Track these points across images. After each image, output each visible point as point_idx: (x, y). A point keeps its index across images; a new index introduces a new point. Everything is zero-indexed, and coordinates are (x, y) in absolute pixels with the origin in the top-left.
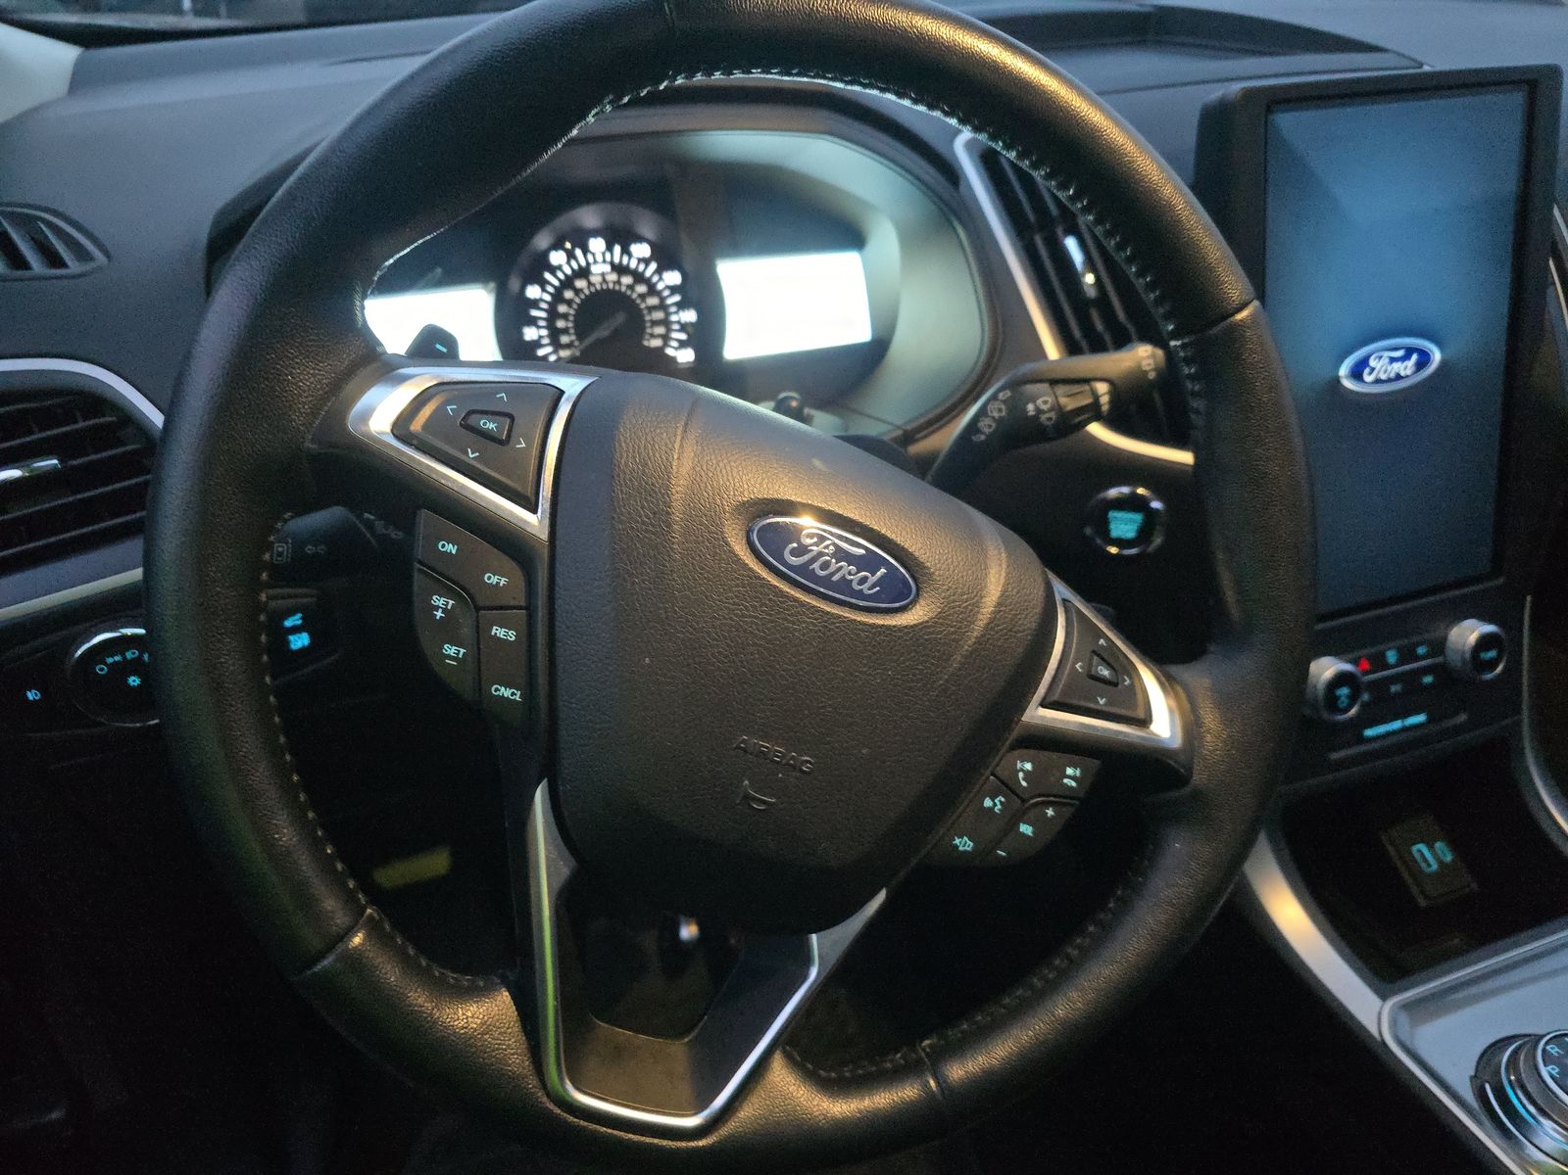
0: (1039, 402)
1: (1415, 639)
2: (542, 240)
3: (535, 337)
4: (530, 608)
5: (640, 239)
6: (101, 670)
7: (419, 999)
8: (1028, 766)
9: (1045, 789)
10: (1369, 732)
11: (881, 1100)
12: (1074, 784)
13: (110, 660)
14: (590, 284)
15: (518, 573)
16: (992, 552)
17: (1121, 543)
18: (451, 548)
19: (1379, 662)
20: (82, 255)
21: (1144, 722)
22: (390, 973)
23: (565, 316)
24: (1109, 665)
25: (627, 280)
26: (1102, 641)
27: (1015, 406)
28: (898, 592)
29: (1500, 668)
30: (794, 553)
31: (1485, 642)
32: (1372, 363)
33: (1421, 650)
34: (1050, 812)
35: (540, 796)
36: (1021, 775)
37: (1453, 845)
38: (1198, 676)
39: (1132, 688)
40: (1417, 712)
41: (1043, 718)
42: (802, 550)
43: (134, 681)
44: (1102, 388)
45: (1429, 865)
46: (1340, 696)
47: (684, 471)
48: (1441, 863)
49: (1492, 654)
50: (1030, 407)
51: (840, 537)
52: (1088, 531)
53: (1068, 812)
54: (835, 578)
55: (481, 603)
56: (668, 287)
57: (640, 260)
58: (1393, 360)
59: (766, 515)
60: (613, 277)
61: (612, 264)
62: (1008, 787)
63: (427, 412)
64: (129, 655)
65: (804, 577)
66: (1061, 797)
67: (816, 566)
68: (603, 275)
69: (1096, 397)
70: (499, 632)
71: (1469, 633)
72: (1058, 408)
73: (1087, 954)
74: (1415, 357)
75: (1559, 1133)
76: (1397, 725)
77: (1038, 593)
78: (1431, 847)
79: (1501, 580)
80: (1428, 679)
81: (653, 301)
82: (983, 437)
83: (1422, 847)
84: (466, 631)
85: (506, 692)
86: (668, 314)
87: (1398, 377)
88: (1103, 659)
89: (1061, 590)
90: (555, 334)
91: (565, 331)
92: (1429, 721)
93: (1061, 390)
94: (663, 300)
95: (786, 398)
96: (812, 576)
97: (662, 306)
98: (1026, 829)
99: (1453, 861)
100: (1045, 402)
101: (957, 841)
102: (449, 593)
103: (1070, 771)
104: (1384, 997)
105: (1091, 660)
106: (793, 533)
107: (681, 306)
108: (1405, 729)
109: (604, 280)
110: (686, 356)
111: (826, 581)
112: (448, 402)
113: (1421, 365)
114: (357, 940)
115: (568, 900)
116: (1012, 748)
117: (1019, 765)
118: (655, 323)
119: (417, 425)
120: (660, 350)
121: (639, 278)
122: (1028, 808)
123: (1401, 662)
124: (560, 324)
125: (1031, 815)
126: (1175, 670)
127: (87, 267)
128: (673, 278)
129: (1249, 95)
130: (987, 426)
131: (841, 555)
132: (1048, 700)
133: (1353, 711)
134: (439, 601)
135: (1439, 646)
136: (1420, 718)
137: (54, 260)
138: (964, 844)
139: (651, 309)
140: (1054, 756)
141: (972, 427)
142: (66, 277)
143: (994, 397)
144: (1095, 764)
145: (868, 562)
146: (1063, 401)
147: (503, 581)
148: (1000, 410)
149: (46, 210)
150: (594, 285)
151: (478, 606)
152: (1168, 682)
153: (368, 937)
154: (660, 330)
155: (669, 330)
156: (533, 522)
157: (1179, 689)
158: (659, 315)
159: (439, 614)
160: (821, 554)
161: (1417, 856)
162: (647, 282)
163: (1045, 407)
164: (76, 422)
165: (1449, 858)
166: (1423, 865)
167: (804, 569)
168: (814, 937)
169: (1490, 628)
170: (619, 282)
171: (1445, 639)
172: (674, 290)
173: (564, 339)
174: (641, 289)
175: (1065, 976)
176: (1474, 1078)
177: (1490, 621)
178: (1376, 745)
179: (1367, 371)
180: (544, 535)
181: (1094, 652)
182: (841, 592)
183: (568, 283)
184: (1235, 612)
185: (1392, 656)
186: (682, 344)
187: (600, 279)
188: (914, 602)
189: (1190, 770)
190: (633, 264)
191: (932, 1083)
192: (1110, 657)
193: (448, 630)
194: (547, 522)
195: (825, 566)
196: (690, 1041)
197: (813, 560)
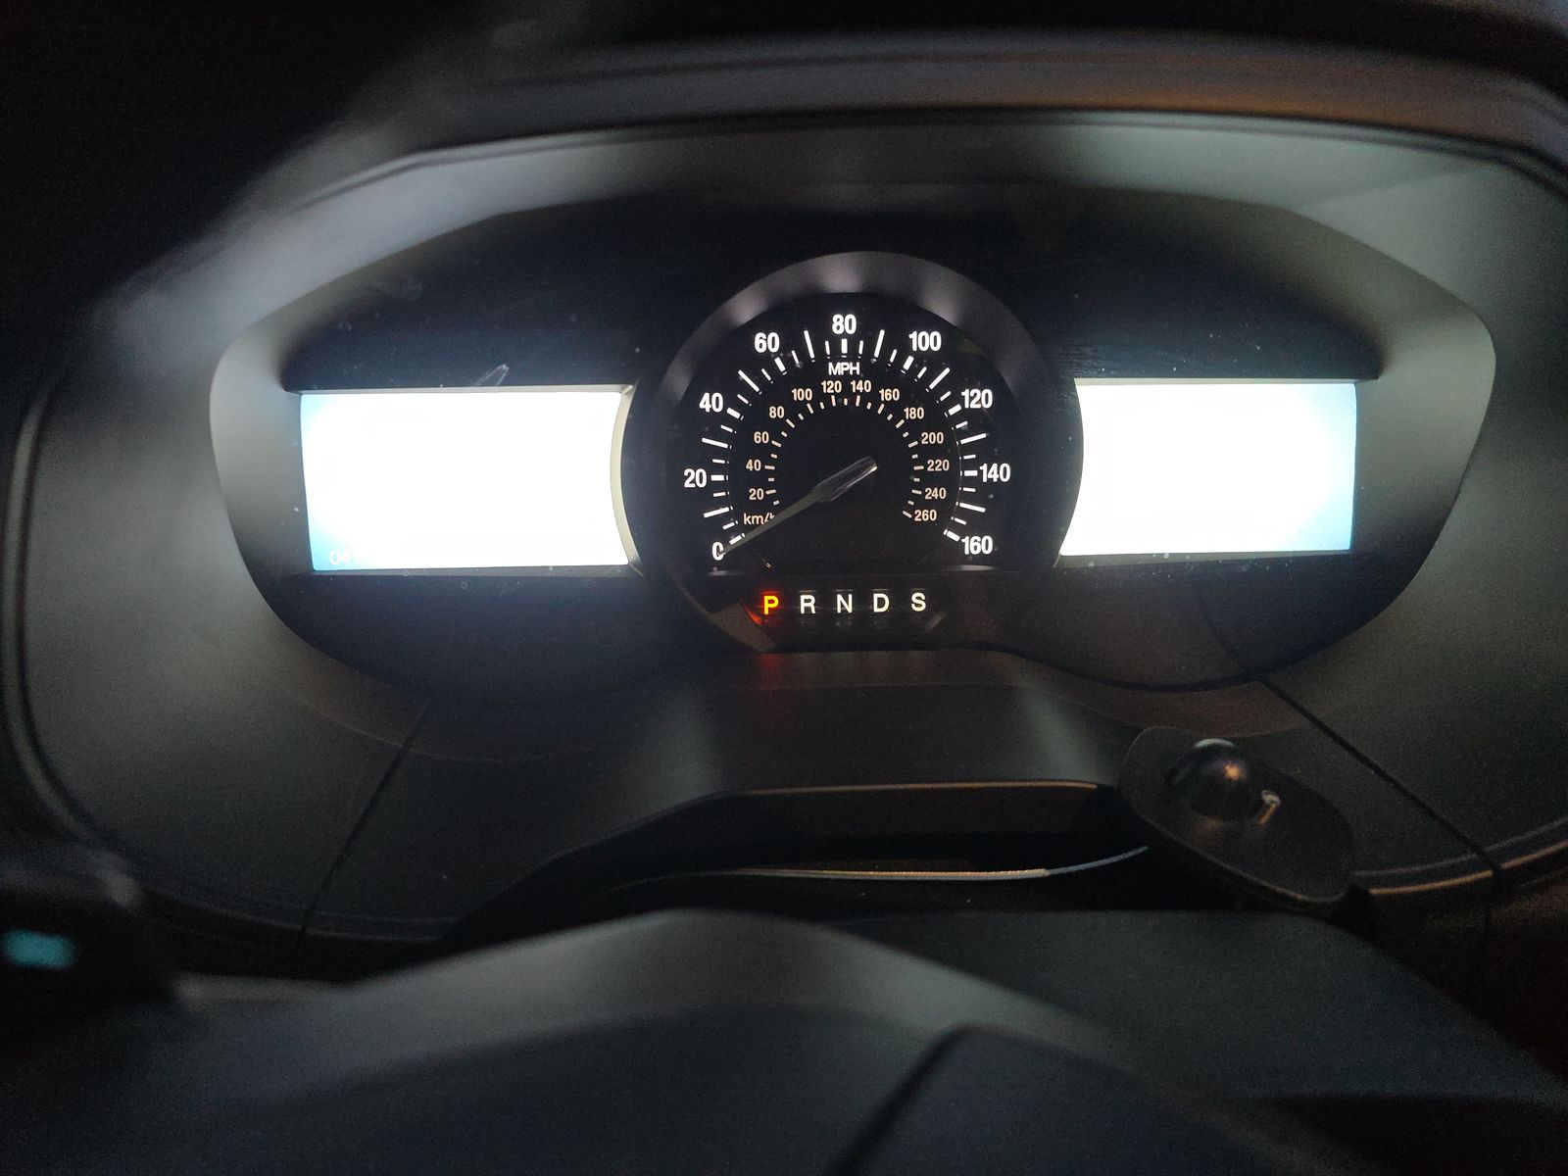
2: (745, 307)
3: (704, 486)
5: (930, 322)
14: (819, 395)
23: (763, 452)
25: (889, 393)
56: (967, 415)
57: (921, 358)
60: (866, 386)
61: (866, 361)
68: (846, 380)
81: (935, 438)
86: (957, 465)
90: (739, 484)
91: (759, 479)
94: (952, 435)
97: (950, 449)
107: (986, 452)
109: (847, 391)
110: (980, 545)
118: (934, 478)
120: (934, 529)
121: (914, 391)
124: (753, 465)
128: (980, 398)
139: (928, 450)
150: (826, 397)
154: (941, 493)
155: (954, 495)
158: (942, 465)
162: (929, 401)
170: (874, 397)
172: (976, 420)
173: (756, 494)
174: (916, 413)
183: (778, 390)
186: (977, 527)
187: (839, 388)
190: (908, 364)
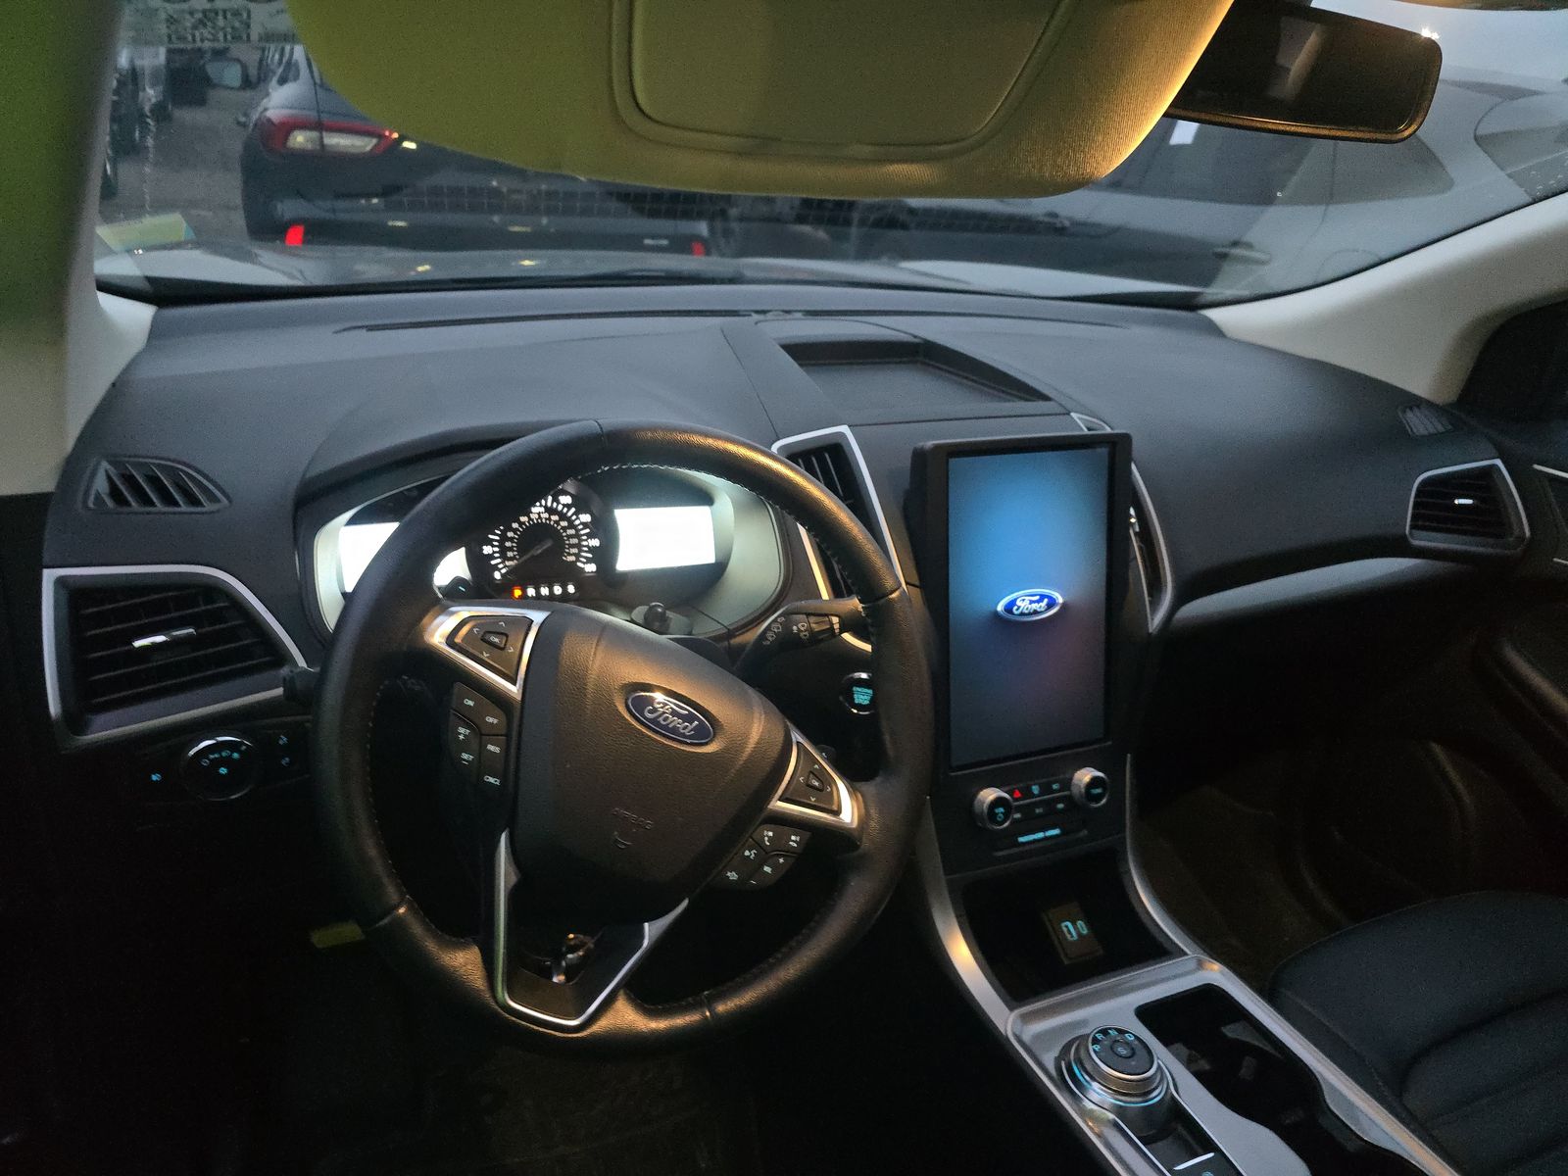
0: (800, 625)
1: (1051, 779)
3: (491, 552)
4: (508, 735)
5: (566, 493)
6: (205, 763)
7: (431, 946)
8: (771, 834)
9: (779, 848)
10: (1022, 839)
11: (680, 1021)
12: (795, 845)
13: (212, 756)
14: (530, 519)
15: (504, 719)
16: (757, 715)
17: (860, 707)
18: (471, 703)
19: (1028, 793)
20: (213, 499)
21: (837, 813)
22: (417, 929)
23: (511, 539)
24: (819, 780)
25: (555, 518)
26: (816, 766)
27: (787, 626)
28: (703, 735)
29: (1104, 801)
30: (650, 712)
31: (1095, 782)
32: (1018, 603)
33: (1055, 786)
34: (781, 860)
35: (503, 837)
36: (766, 838)
37: (1089, 924)
38: (869, 788)
39: (831, 793)
40: (1053, 828)
41: (780, 807)
42: (655, 710)
43: (223, 771)
44: (835, 620)
45: (1072, 937)
46: (997, 814)
47: (595, 667)
48: (1079, 934)
49: (1098, 791)
50: (795, 628)
51: (675, 704)
52: (841, 698)
53: (791, 861)
54: (670, 726)
55: (483, 732)
56: (582, 523)
57: (564, 505)
58: (1031, 602)
59: (636, 691)
60: (546, 515)
61: (546, 507)
62: (758, 845)
63: (465, 630)
64: (224, 754)
65: (655, 725)
66: (788, 852)
67: (661, 719)
68: (539, 514)
69: (832, 624)
70: (491, 747)
71: (1085, 775)
72: (810, 630)
73: (801, 945)
74: (1046, 600)
75: (1105, 1091)
76: (1040, 835)
77: (780, 738)
78: (1074, 924)
79: (1110, 743)
80: (1060, 806)
81: (572, 532)
82: (769, 643)
83: (1069, 924)
84: (475, 746)
85: (491, 780)
86: (580, 540)
87: (1036, 612)
88: (815, 776)
89: (797, 737)
90: (503, 551)
91: (511, 549)
92: (1063, 833)
93: (812, 619)
94: (577, 531)
95: (655, 606)
96: (658, 724)
97: (577, 536)
98: (767, 869)
99: (1087, 935)
100: (803, 626)
101: (729, 874)
102: (468, 726)
103: (793, 838)
104: (1011, 1009)
105: (808, 777)
106: (651, 701)
107: (590, 536)
108: (1046, 839)
109: (540, 517)
110: (591, 568)
111: (665, 727)
112: (474, 627)
113: (1050, 606)
114: (402, 910)
115: (514, 895)
116: (761, 824)
117: (765, 833)
118: (572, 546)
119: (458, 640)
120: (573, 563)
121: (563, 516)
122: (769, 858)
123: (1041, 794)
124: (508, 544)
125: (770, 861)
126: (858, 785)
127: (214, 507)
128: (586, 518)
129: (937, 447)
130: (770, 636)
131: (674, 713)
132: (785, 797)
133: (1006, 824)
134: (462, 730)
135: (1067, 784)
136: (1056, 832)
137: (193, 501)
138: (733, 876)
139: (570, 537)
140: (786, 828)
141: (763, 635)
142: (203, 513)
143: (775, 621)
144: (808, 834)
145: (690, 718)
146: (813, 625)
147: (495, 721)
148: (778, 628)
149: (185, 464)
150: (533, 520)
151: (480, 733)
152: (853, 791)
153: (408, 909)
154: (575, 551)
155: (580, 551)
156: (514, 690)
157: (859, 795)
158: (575, 541)
159: (461, 737)
160: (664, 713)
161: (1065, 929)
162: (569, 519)
163: (802, 629)
164: (198, 606)
165: (1085, 932)
166: (1069, 936)
167: (654, 721)
168: (646, 925)
169: (1100, 774)
170: (549, 519)
171: (1071, 779)
172: (585, 525)
173: (510, 554)
174: (564, 524)
175: (787, 957)
176: (1056, 1058)
177: (1099, 770)
178: (1027, 848)
179: (1015, 608)
180: (519, 698)
181: (811, 772)
182: (672, 732)
184: (891, 753)
185: (1035, 789)
186: (589, 562)
187: (537, 516)
188: (711, 741)
189: (860, 840)
190: (560, 507)
191: (708, 1014)
192: (821, 776)
193: (465, 746)
194: (521, 691)
195: (666, 719)
196: (576, 983)
197: (660, 716)
